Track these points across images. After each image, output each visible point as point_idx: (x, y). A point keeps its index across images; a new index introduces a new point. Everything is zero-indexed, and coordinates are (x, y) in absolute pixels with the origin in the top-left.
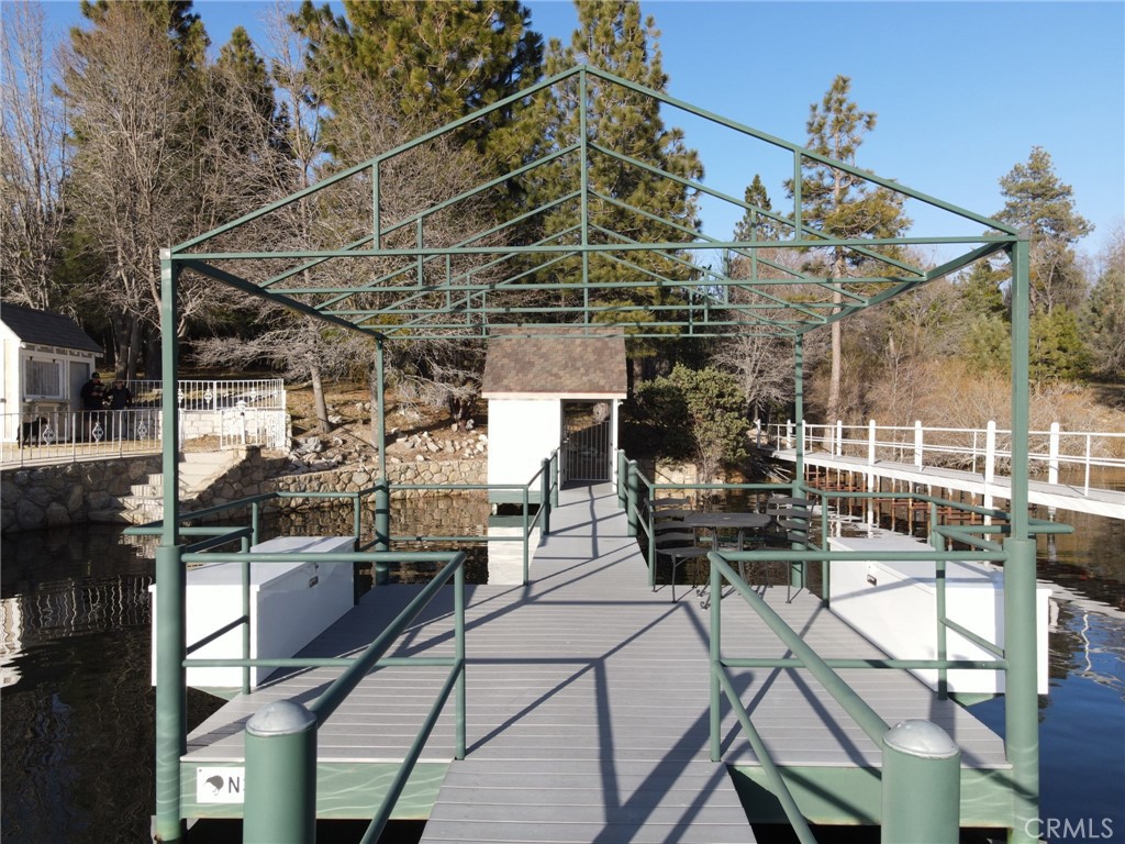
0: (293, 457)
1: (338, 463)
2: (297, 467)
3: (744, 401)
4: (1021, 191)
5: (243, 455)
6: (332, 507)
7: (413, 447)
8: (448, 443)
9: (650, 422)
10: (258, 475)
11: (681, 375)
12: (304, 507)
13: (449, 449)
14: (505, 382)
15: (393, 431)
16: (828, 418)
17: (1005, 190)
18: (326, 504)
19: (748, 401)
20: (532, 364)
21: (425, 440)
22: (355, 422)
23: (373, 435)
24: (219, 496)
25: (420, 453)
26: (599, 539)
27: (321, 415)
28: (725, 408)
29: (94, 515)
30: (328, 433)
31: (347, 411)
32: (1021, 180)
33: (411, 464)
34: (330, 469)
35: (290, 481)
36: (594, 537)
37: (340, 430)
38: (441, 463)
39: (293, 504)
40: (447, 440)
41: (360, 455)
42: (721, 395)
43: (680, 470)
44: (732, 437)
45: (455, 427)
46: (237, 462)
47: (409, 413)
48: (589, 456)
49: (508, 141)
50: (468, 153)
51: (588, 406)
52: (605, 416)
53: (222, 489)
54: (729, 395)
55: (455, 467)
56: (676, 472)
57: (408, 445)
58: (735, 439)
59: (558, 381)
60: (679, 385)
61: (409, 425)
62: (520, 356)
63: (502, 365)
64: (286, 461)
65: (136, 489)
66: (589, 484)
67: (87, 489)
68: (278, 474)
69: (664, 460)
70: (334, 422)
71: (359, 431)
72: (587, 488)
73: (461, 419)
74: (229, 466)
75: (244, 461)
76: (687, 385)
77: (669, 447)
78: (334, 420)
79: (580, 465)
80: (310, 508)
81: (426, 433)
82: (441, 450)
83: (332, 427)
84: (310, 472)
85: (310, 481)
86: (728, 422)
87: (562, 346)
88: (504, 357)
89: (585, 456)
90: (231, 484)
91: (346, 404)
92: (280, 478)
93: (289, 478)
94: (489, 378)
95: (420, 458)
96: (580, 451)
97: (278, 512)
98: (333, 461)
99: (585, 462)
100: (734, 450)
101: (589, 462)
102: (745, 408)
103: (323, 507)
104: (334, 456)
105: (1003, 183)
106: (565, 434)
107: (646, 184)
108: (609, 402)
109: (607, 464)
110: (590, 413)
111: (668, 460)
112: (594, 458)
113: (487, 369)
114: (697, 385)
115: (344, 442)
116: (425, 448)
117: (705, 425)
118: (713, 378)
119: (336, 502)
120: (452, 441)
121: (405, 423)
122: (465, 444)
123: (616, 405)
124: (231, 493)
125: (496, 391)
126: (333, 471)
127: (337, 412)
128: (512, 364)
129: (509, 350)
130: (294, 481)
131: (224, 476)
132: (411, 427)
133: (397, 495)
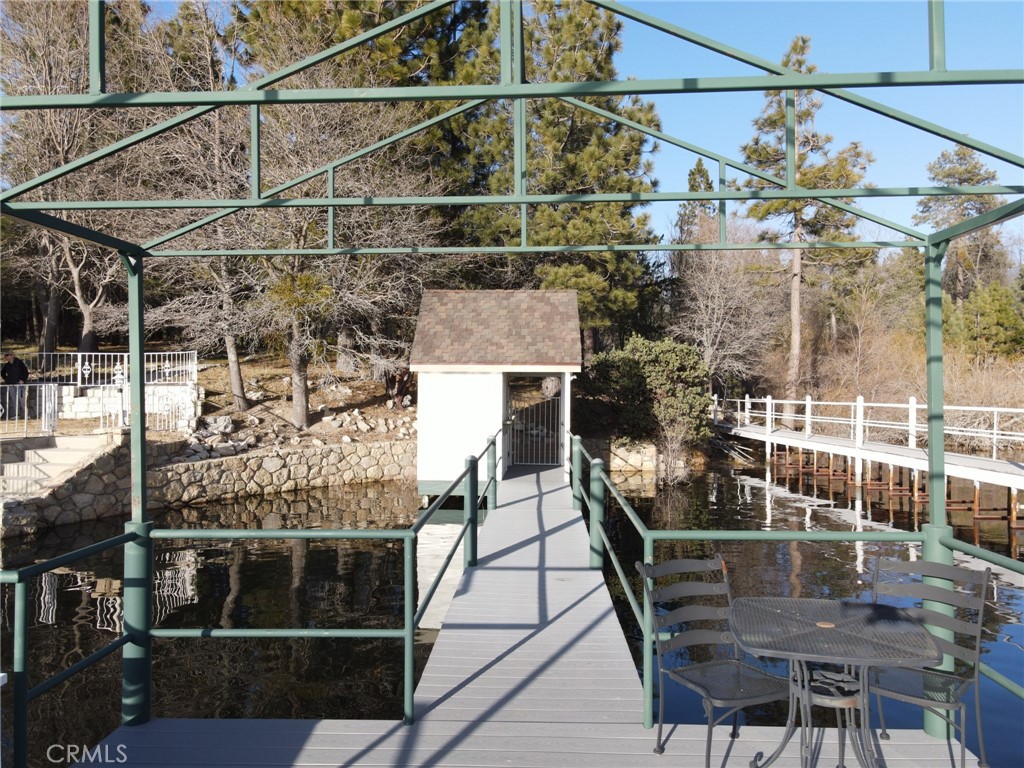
0: (193, 441)
1: (249, 446)
2: (196, 452)
4: (949, 176)
5: (118, 440)
6: (236, 499)
7: (341, 426)
8: (381, 421)
9: (605, 398)
11: (637, 345)
12: (199, 500)
13: (382, 428)
14: (438, 352)
15: (319, 408)
16: (788, 392)
17: (932, 176)
18: (229, 496)
20: (470, 332)
21: (355, 418)
22: (278, 398)
23: (293, 413)
24: (83, 491)
25: (348, 433)
26: (548, 574)
27: (237, 391)
28: (686, 383)
30: (244, 411)
31: (272, 386)
32: (948, 166)
33: (334, 446)
34: (237, 454)
35: (182, 470)
36: (542, 569)
37: (259, 407)
38: (370, 445)
39: (185, 497)
40: (379, 418)
41: (277, 436)
42: (682, 368)
43: (639, 451)
44: (694, 414)
45: (390, 403)
46: (109, 449)
47: (340, 388)
48: (537, 436)
51: (536, 380)
52: (554, 391)
53: (86, 482)
55: (387, 449)
56: (634, 454)
57: (336, 424)
58: (698, 417)
59: (501, 351)
60: (636, 357)
61: (339, 401)
62: (456, 323)
63: (435, 333)
64: (184, 445)
66: (537, 470)
68: (170, 461)
69: (620, 440)
70: (254, 398)
71: (280, 408)
72: (534, 476)
73: (397, 395)
74: (99, 453)
75: (119, 448)
76: (646, 358)
77: (626, 426)
78: (253, 396)
79: (526, 446)
80: (207, 502)
81: (357, 410)
82: (372, 429)
83: (250, 404)
84: (210, 457)
85: (209, 468)
86: (690, 398)
87: (505, 312)
88: (437, 324)
89: (532, 436)
90: (100, 477)
91: (272, 378)
92: (169, 467)
94: (420, 348)
95: (346, 439)
96: (526, 429)
97: (166, 507)
98: (242, 444)
99: (532, 442)
101: (537, 442)
103: (225, 499)
104: (246, 437)
105: (931, 170)
106: (509, 414)
108: (559, 376)
109: (556, 446)
110: (539, 388)
111: (625, 440)
112: (543, 438)
113: (416, 337)
114: (657, 357)
115: (261, 421)
116: (355, 428)
117: (665, 401)
118: (673, 350)
119: (241, 493)
120: (386, 420)
121: (335, 400)
122: (400, 422)
123: (568, 380)
124: (100, 487)
125: (427, 362)
126: (239, 457)
127: (261, 387)
128: (447, 331)
129: (443, 316)
130: (187, 470)
131: (91, 467)
132: (341, 404)
133: (318, 482)
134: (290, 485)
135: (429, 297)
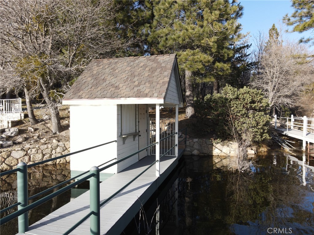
3: (268, 105)
11: (227, 90)
19: (271, 106)
27: (30, 116)
28: (255, 110)
37: (42, 123)
42: (253, 102)
43: (228, 146)
44: (260, 127)
54: (258, 102)
56: (225, 147)
60: (227, 97)
69: (217, 140)
76: (231, 97)
86: (257, 118)
100: (261, 135)
102: (268, 109)
111: (220, 140)
114: (238, 96)
125: (71, 99)
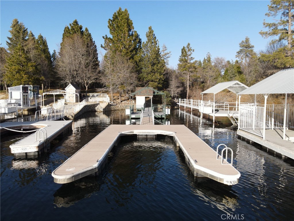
3: (170, 96)
4: (243, 46)
5: (108, 104)
10: (109, 106)
13: (129, 103)
14: (138, 95)
15: (122, 100)
17: (240, 46)
22: (116, 99)
23: (119, 101)
27: (112, 98)
29: (93, 110)
32: (243, 44)
41: (118, 104)
42: (167, 95)
45: (130, 100)
49: (137, 58)
50: (131, 60)
52: (150, 99)
57: (124, 102)
59: (145, 94)
64: (111, 104)
65: (96, 107)
67: (92, 107)
69: (158, 104)
71: (117, 100)
72: (148, 108)
78: (114, 99)
81: (126, 101)
83: (114, 100)
85: (114, 107)
87: (145, 90)
93: (112, 106)
95: (126, 104)
101: (148, 104)
104: (115, 104)
106: (146, 101)
107: (157, 65)
109: (150, 105)
110: (148, 98)
113: (136, 93)
115: (116, 102)
122: (131, 102)
123: (152, 97)
126: (117, 106)
128: (139, 92)
129: (138, 90)
131: (106, 106)
132: (124, 100)
133: (124, 109)
134: (121, 109)
135: (136, 88)
